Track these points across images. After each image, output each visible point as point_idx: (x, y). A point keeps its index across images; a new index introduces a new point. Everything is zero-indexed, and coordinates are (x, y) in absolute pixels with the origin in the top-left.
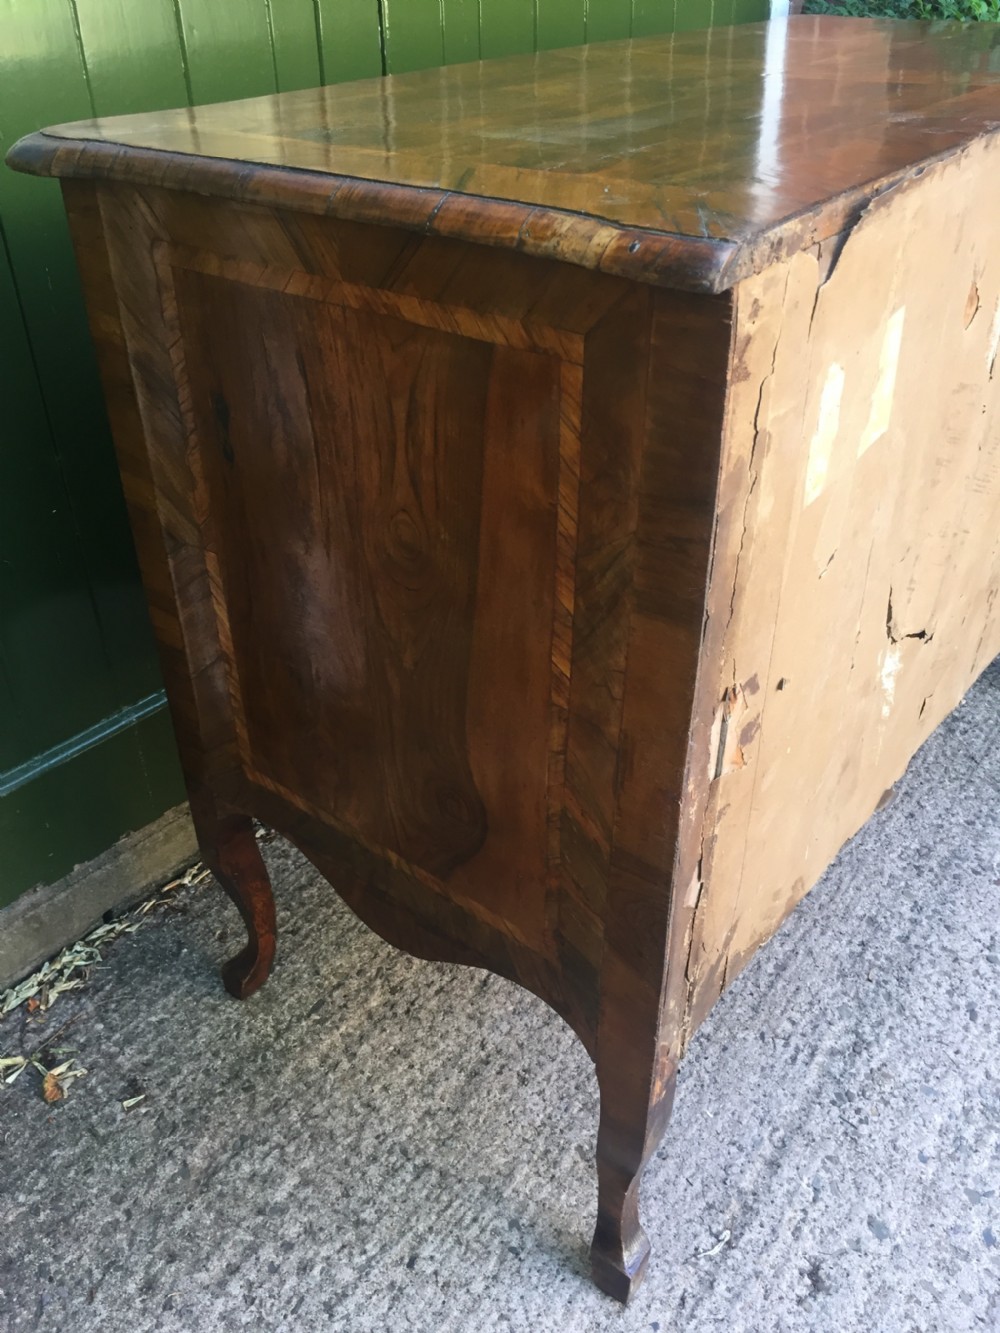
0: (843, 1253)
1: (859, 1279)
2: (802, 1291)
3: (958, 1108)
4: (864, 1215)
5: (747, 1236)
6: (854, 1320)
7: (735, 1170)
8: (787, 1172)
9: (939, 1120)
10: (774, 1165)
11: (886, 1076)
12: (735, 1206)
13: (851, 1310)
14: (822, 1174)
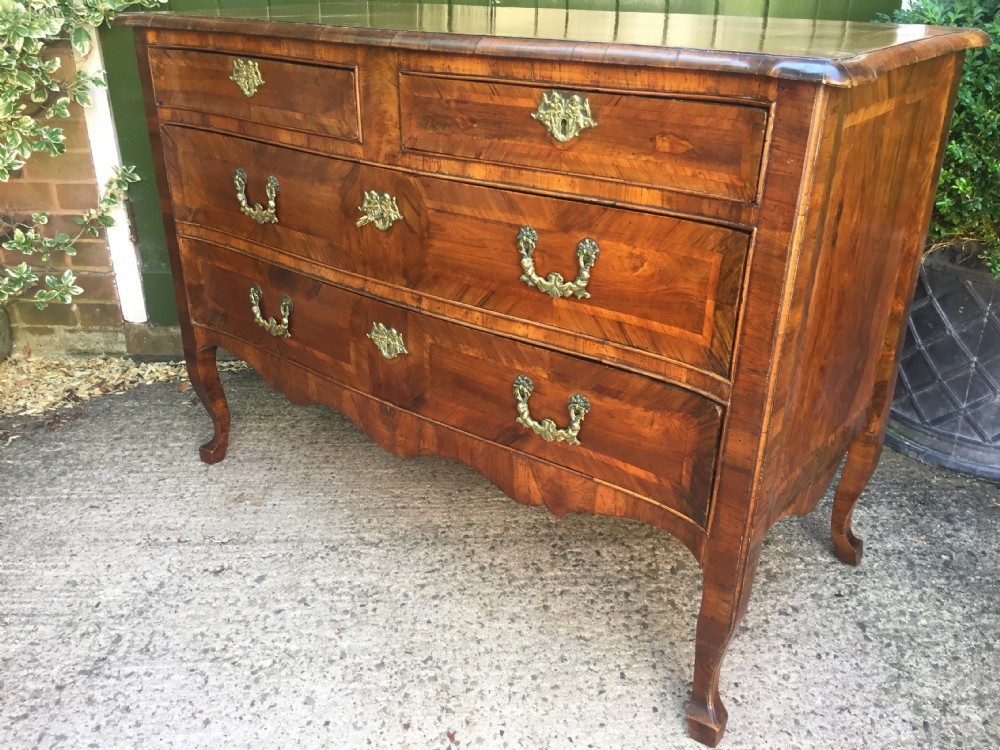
0: (240, 573)
1: (227, 581)
2: (211, 569)
3: (357, 583)
4: (265, 573)
5: (229, 546)
6: (205, 586)
7: (263, 533)
8: (273, 546)
9: (344, 579)
10: (275, 541)
11: (359, 557)
12: (244, 539)
13: (209, 583)
14: (280, 556)
